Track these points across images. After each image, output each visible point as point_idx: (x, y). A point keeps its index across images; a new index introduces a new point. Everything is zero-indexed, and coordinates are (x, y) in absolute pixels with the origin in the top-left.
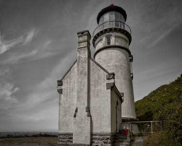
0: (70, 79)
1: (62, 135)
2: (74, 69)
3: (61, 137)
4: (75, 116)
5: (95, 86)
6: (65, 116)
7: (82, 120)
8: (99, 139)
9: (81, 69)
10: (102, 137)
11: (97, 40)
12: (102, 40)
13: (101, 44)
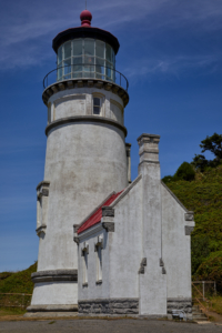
0: (129, 209)
1: (118, 301)
2: (134, 192)
3: (116, 305)
4: (142, 272)
5: (169, 228)
6: (122, 269)
7: (154, 278)
8: (176, 308)
9: (151, 197)
10: (180, 304)
11: (67, 91)
12: (84, 98)
13: (80, 106)
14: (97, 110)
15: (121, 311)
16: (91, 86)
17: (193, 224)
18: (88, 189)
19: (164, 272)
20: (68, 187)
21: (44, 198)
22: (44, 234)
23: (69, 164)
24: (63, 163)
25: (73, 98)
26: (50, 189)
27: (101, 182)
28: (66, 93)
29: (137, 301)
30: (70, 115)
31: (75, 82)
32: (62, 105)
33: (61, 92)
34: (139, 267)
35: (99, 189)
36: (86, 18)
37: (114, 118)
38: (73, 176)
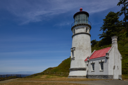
0: (112, 54)
3: (109, 76)
10: (120, 76)
11: (80, 26)
12: (84, 28)
13: (83, 30)
14: (86, 31)
15: (110, 78)
16: (86, 25)
17: (122, 58)
18: (86, 49)
19: (118, 69)
20: (81, 49)
21: (74, 51)
22: (74, 59)
23: (81, 43)
24: (80, 43)
25: (82, 28)
26: (76, 49)
27: (88, 48)
28: (80, 27)
29: (113, 76)
30: (81, 32)
31: (83, 24)
32: (79, 29)
33: (79, 27)
34: (113, 68)
35: (88, 49)
36: (81, 10)
37: (89, 33)
38: (82, 46)
